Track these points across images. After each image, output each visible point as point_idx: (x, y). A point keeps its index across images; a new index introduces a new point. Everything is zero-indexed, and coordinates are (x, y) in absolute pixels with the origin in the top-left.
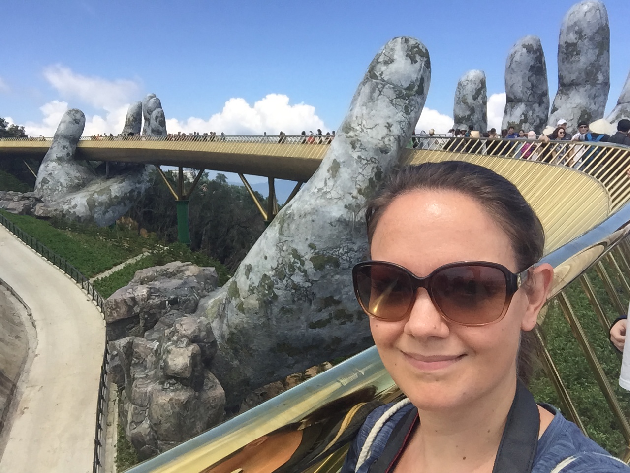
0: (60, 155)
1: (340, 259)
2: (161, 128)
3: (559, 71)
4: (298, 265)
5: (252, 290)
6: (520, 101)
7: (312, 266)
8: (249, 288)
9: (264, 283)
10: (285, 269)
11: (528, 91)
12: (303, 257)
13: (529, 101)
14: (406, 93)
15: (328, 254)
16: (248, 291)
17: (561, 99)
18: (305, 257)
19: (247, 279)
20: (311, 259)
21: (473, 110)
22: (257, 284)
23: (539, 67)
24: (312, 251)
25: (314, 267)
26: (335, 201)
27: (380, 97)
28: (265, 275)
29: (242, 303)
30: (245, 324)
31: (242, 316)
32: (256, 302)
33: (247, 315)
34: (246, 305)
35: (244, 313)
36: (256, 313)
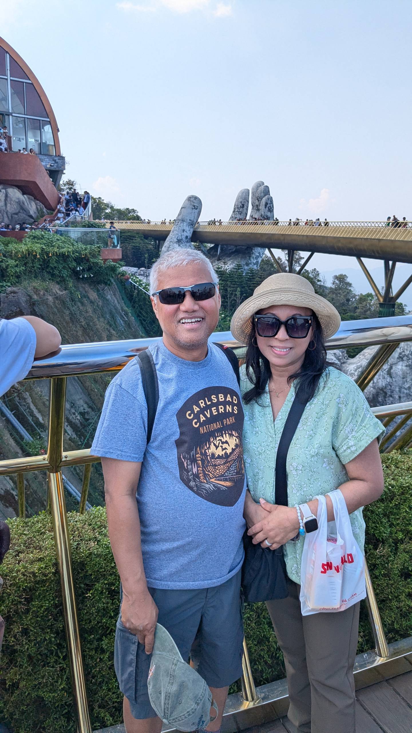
0: (180, 238)
2: (269, 214)
29: (391, 368)
30: (391, 386)
31: (389, 379)
32: (404, 368)
33: (394, 379)
34: (395, 370)
35: (391, 377)
36: (403, 378)
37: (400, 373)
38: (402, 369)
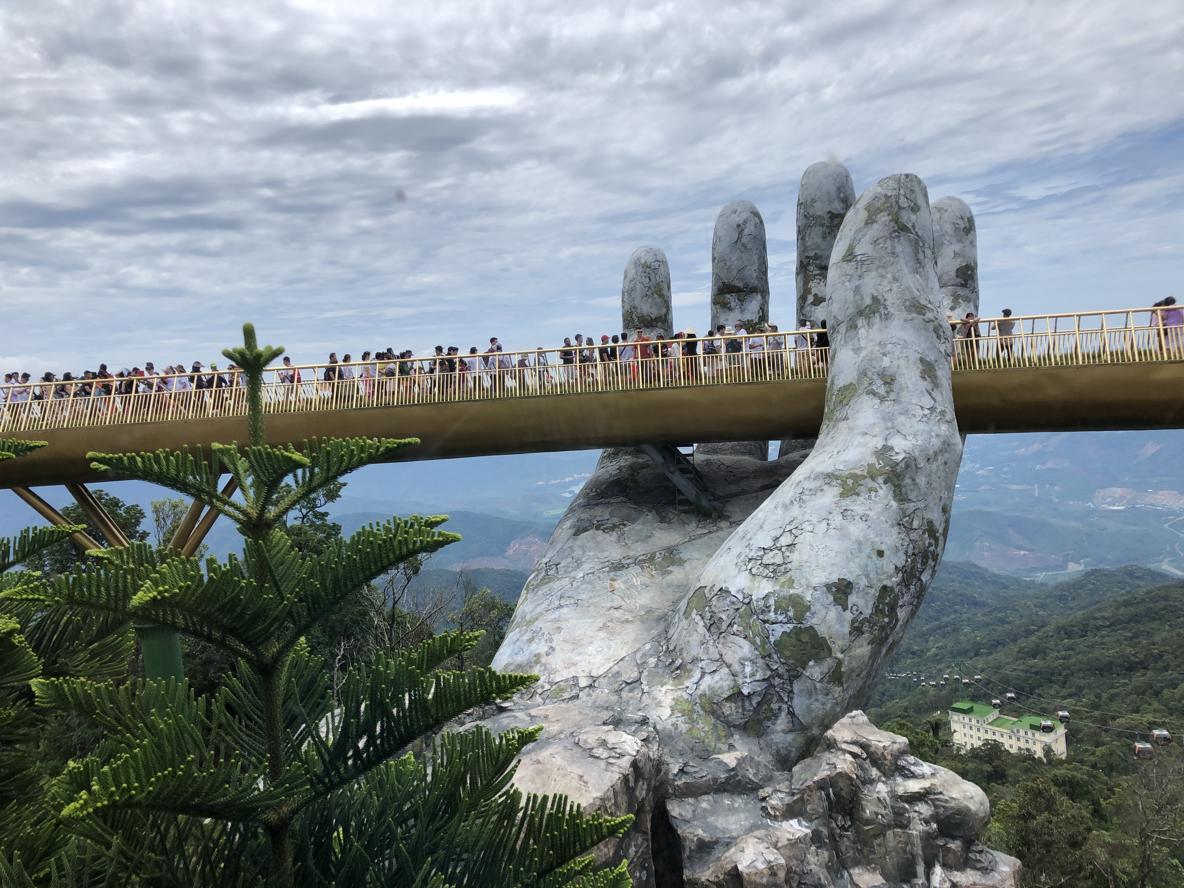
5: (856, 630)
8: (852, 627)
9: (883, 603)
16: (850, 633)
19: (845, 609)
22: (867, 612)
24: (944, 517)
28: (885, 588)
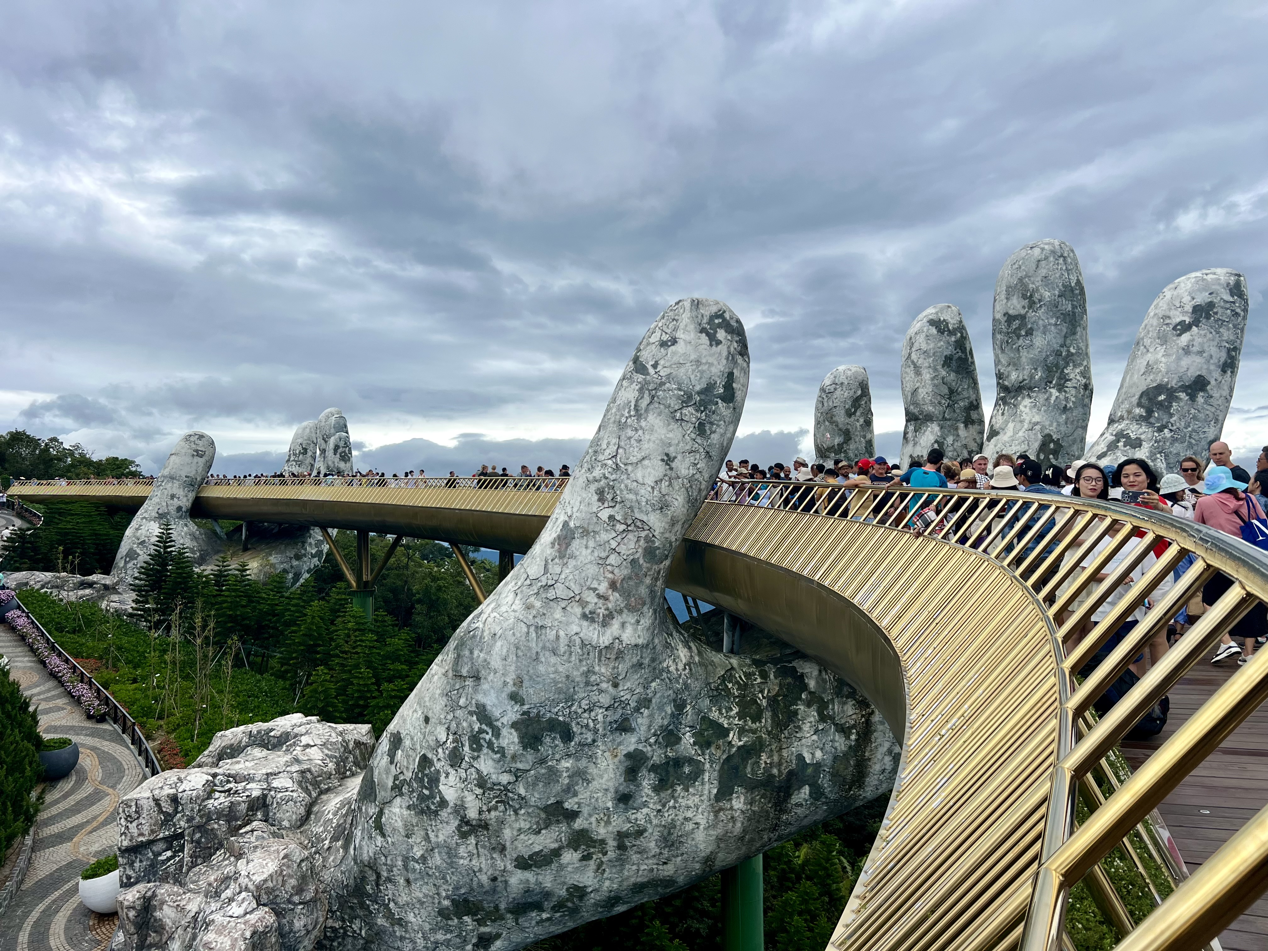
0: (163, 510)
1: (573, 725)
2: (342, 465)
3: (996, 365)
4: (488, 737)
5: (397, 788)
6: (929, 418)
7: (516, 740)
8: (394, 782)
9: (423, 773)
10: (463, 745)
11: (943, 401)
12: (498, 720)
13: (946, 420)
14: (700, 400)
15: (548, 715)
16: (392, 789)
17: (1003, 414)
18: (502, 720)
19: (392, 762)
20: (514, 725)
21: (847, 435)
22: (408, 775)
23: (960, 358)
24: (517, 707)
25: (521, 742)
26: (563, 604)
27: (652, 407)
28: (424, 758)
29: (381, 813)
30: (386, 857)
31: (379, 840)
32: (406, 812)
33: (389, 839)
34: (388, 819)
35: (383, 835)
36: (408, 836)
37: (399, 824)
38: (402, 815)
